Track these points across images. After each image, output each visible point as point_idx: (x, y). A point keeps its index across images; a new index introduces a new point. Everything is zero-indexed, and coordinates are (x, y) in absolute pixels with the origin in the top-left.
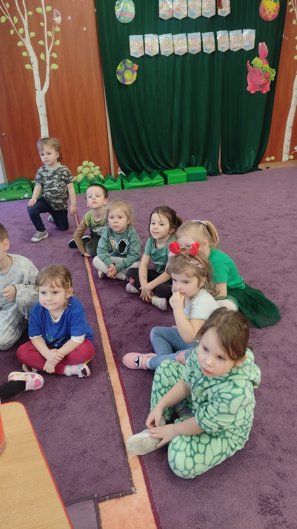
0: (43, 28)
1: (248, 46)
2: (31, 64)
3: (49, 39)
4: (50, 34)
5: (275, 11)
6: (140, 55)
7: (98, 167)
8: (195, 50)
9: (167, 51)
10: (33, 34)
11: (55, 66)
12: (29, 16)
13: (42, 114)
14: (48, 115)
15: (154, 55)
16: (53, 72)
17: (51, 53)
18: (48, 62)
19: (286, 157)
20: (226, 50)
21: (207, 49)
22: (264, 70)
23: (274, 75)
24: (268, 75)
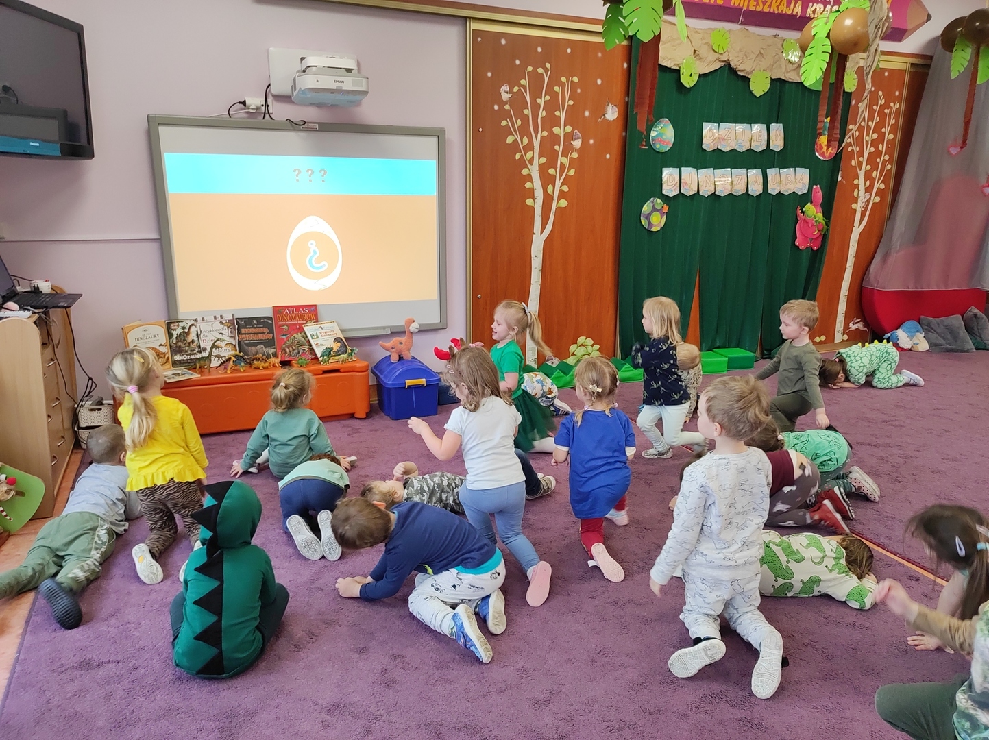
0: (558, 152)
1: (801, 189)
2: (533, 199)
3: (563, 166)
4: (565, 160)
7: (597, 347)
9: (706, 191)
10: (543, 160)
11: (563, 203)
12: (542, 137)
13: (535, 268)
14: (543, 270)
15: (691, 193)
16: (559, 209)
17: (562, 185)
18: (556, 197)
19: (838, 337)
20: (777, 192)
21: (752, 190)
22: (817, 221)
23: (828, 228)
24: (821, 227)
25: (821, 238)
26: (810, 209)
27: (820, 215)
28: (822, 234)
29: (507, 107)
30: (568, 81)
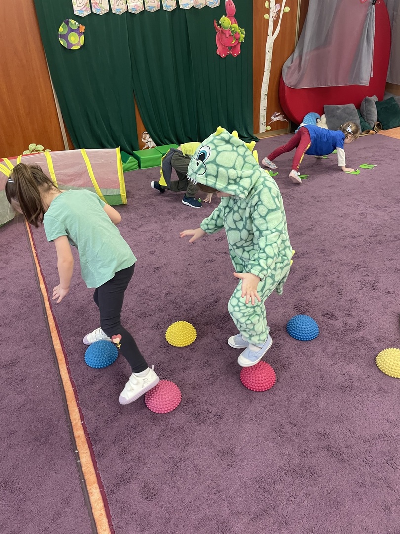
1: (213, 3)
6: (86, 14)
8: (153, 7)
9: (119, 9)
19: (263, 128)
20: (190, 7)
21: (167, 6)
22: (233, 31)
23: (244, 36)
24: (238, 36)
25: (239, 46)
26: (225, 21)
27: (236, 25)
28: (240, 41)
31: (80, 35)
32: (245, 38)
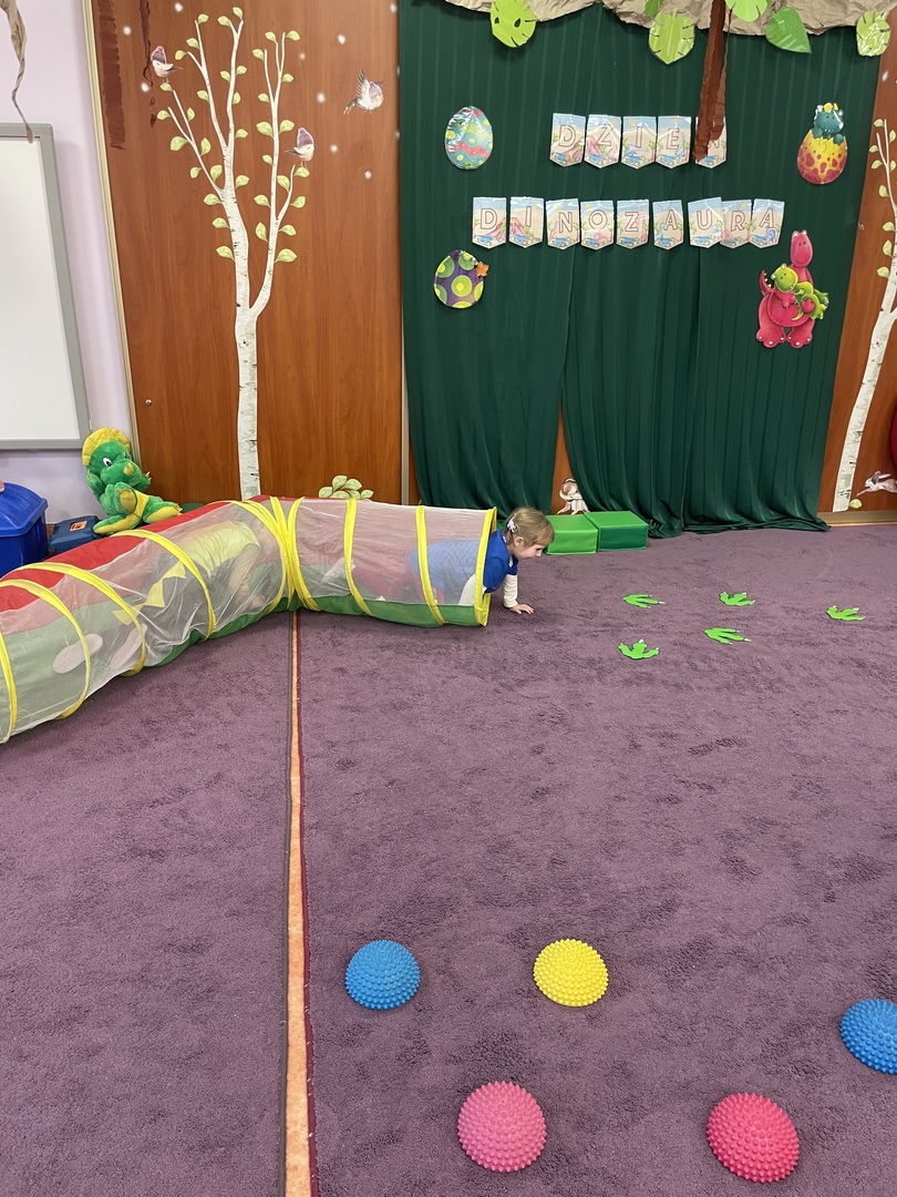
0: (269, 167)
1: (764, 239)
2: (231, 246)
3: (281, 191)
4: (284, 181)
5: (835, 163)
6: (495, 243)
7: (368, 493)
8: (633, 240)
9: (562, 237)
10: (243, 180)
11: (288, 255)
12: (238, 141)
13: (246, 362)
14: (261, 366)
15: (530, 244)
16: (282, 267)
17: (282, 225)
18: (272, 244)
19: (841, 503)
20: (712, 243)
21: (662, 239)
22: (801, 295)
23: (825, 308)
24: (810, 307)
25: (810, 328)
26: (786, 275)
27: (809, 285)
28: (814, 318)
29: (166, 87)
30: (279, 39)
31: (475, 282)
32: (825, 312)
